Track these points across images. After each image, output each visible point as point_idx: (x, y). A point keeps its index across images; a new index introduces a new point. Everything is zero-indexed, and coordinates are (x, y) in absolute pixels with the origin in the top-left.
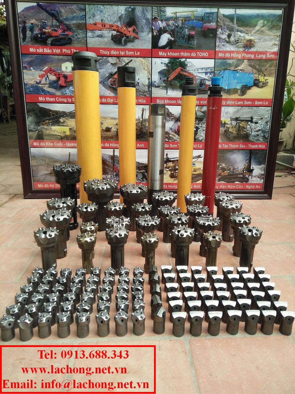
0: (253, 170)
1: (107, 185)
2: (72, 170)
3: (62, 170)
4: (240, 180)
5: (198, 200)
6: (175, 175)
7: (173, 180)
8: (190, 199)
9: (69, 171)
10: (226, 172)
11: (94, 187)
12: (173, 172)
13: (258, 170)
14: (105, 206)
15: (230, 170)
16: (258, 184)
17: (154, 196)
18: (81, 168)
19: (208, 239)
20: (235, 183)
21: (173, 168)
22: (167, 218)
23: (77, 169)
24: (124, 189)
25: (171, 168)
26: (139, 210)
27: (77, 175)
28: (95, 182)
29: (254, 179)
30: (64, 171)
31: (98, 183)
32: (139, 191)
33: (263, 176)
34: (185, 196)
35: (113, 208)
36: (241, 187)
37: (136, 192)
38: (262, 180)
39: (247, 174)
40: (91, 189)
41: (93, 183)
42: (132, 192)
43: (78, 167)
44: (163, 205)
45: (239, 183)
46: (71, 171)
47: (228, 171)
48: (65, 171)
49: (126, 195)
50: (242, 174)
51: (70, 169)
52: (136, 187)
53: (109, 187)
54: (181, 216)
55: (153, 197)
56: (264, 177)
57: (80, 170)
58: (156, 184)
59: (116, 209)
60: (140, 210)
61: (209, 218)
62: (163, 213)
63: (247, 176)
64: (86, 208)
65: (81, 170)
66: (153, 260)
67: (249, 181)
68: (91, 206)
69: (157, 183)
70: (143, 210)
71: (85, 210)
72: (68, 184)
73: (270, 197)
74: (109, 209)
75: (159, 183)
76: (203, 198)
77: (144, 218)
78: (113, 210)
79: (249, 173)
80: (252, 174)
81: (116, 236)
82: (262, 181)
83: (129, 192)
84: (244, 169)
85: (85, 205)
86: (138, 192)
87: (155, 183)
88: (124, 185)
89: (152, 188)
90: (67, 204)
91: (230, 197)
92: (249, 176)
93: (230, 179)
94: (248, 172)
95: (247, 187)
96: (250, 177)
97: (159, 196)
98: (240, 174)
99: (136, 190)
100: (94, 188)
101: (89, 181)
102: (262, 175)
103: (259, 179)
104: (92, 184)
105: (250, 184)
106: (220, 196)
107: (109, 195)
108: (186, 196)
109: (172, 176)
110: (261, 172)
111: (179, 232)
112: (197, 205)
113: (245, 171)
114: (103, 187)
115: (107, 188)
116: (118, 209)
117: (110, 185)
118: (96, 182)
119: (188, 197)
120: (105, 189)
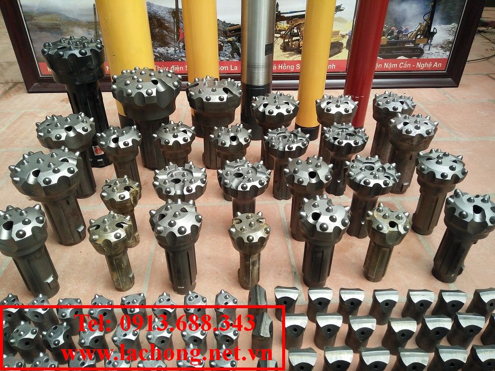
0: (434, 33)
1: (159, 85)
2: (80, 53)
3: (60, 55)
4: (407, 53)
5: (344, 113)
6: (292, 45)
7: (287, 55)
8: (328, 110)
9: (73, 55)
10: (383, 39)
11: (130, 91)
12: (287, 40)
13: (443, 33)
14: (155, 135)
15: (391, 33)
16: (439, 60)
17: (254, 105)
18: (101, 48)
19: (379, 229)
20: (399, 58)
21: (288, 33)
22: (285, 170)
23: (92, 50)
24: (193, 93)
25: (284, 32)
26: (225, 144)
27: (94, 62)
28: (133, 79)
29: (433, 50)
30: (63, 56)
31: (138, 81)
32: (225, 96)
33: (450, 46)
34: (317, 102)
35: (172, 140)
36: (407, 66)
37: (218, 101)
38: (448, 53)
39: (422, 42)
40: (125, 95)
41: (128, 82)
42: (210, 99)
43: (95, 44)
44: (275, 127)
45: (404, 58)
46: (79, 56)
47: (389, 37)
48: (66, 57)
49: (198, 105)
50: (413, 42)
51: (76, 52)
52: (219, 86)
53: (162, 89)
54: (317, 166)
55: (253, 107)
56: (452, 46)
57: (99, 51)
58: (258, 73)
59: (177, 143)
60: (227, 145)
61: (373, 163)
62: (276, 148)
63: (421, 45)
64: (116, 140)
65: (102, 52)
66: (256, 268)
67: (424, 55)
68: (125, 136)
69: (261, 72)
70: (234, 143)
71: (113, 145)
72: (77, 83)
73: (456, 84)
74: (163, 143)
75: (264, 71)
76: (353, 107)
77: (236, 167)
78: (171, 144)
79: (427, 39)
80: (431, 41)
81: (172, 234)
82: (445, 55)
83: (205, 100)
84: (418, 31)
85: (114, 133)
86: (223, 99)
87: (256, 72)
88: (195, 81)
89: (251, 82)
90: (75, 131)
91: (408, 105)
92: (424, 45)
93: (389, 51)
94: (424, 37)
95: (419, 65)
96: (427, 48)
97: (265, 105)
98: (408, 42)
99: (218, 97)
100: (131, 94)
101: (122, 73)
102: (450, 42)
103: (442, 51)
104: (126, 85)
105: (424, 61)
106: (387, 103)
107: (164, 104)
108: (319, 101)
109: (285, 48)
110: (448, 38)
111: (316, 216)
112: (342, 125)
113: (419, 37)
114: (150, 91)
115: (157, 92)
116: (182, 142)
117: (164, 84)
118: (135, 77)
119: (323, 105)
120: (154, 94)
